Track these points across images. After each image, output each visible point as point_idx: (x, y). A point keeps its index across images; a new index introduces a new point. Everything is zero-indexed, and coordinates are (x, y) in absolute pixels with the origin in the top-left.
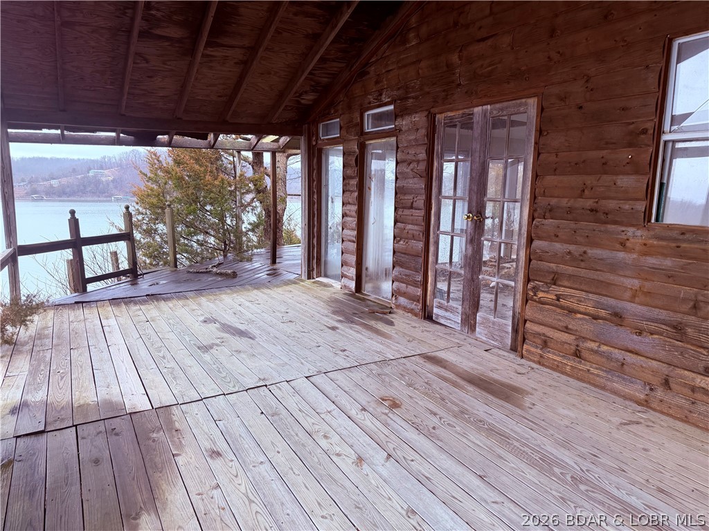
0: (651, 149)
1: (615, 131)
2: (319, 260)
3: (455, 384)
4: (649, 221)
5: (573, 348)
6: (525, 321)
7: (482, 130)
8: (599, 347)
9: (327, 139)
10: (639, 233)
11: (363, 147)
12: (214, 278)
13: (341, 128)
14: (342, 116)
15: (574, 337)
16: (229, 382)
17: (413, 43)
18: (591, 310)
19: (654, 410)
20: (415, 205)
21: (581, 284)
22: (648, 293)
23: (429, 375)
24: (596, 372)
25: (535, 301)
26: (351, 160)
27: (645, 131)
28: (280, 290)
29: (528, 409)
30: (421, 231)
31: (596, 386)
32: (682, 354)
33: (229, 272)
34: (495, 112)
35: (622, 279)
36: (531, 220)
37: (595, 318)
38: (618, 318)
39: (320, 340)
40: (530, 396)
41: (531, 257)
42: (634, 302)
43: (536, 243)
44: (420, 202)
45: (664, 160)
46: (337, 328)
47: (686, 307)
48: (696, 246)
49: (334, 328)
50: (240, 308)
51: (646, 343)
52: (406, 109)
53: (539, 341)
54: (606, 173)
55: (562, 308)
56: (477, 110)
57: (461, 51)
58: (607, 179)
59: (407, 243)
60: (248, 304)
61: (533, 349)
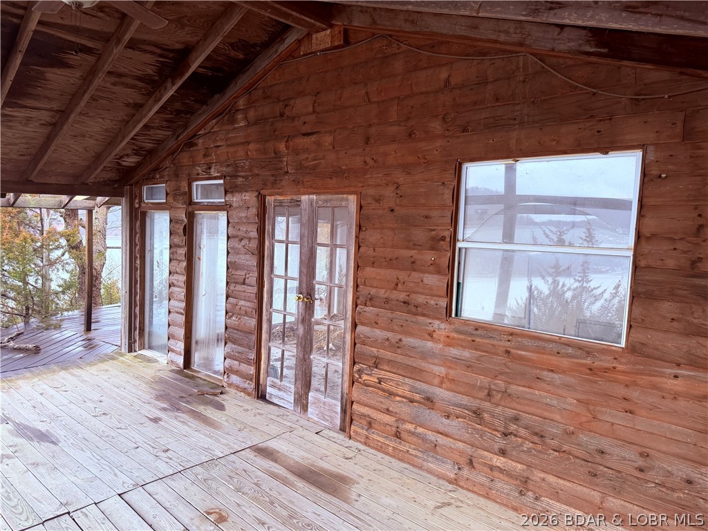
0: (449, 254)
1: (420, 235)
2: (142, 330)
3: (285, 481)
4: (450, 316)
5: (394, 429)
6: (352, 402)
7: (309, 218)
8: (415, 428)
9: (152, 203)
10: (443, 326)
11: (191, 217)
12: (10, 355)
13: (167, 194)
14: (169, 182)
15: (394, 419)
16: (21, 514)
17: (242, 125)
18: (408, 394)
19: (462, 488)
20: (247, 281)
21: (398, 369)
22: (452, 381)
23: (260, 473)
24: (414, 452)
25: (360, 383)
26: (179, 228)
27: (443, 239)
28: (93, 370)
29: (354, 502)
30: (253, 308)
31: (415, 466)
32: (481, 436)
33: (30, 346)
34: (320, 203)
35: (432, 366)
36: (354, 306)
37: (412, 401)
38: (429, 401)
39: (138, 438)
40: (356, 485)
41: (356, 341)
42: (442, 388)
43: (360, 328)
44: (253, 278)
45: (459, 263)
46: (160, 419)
47: (483, 394)
48: (487, 341)
49: (156, 420)
50: (41, 399)
51: (452, 425)
52: (237, 187)
53: (365, 423)
54: (415, 270)
55: (384, 390)
56: (304, 198)
57: (287, 141)
58: (416, 275)
59: (239, 319)
60: (52, 391)
61: (359, 430)
